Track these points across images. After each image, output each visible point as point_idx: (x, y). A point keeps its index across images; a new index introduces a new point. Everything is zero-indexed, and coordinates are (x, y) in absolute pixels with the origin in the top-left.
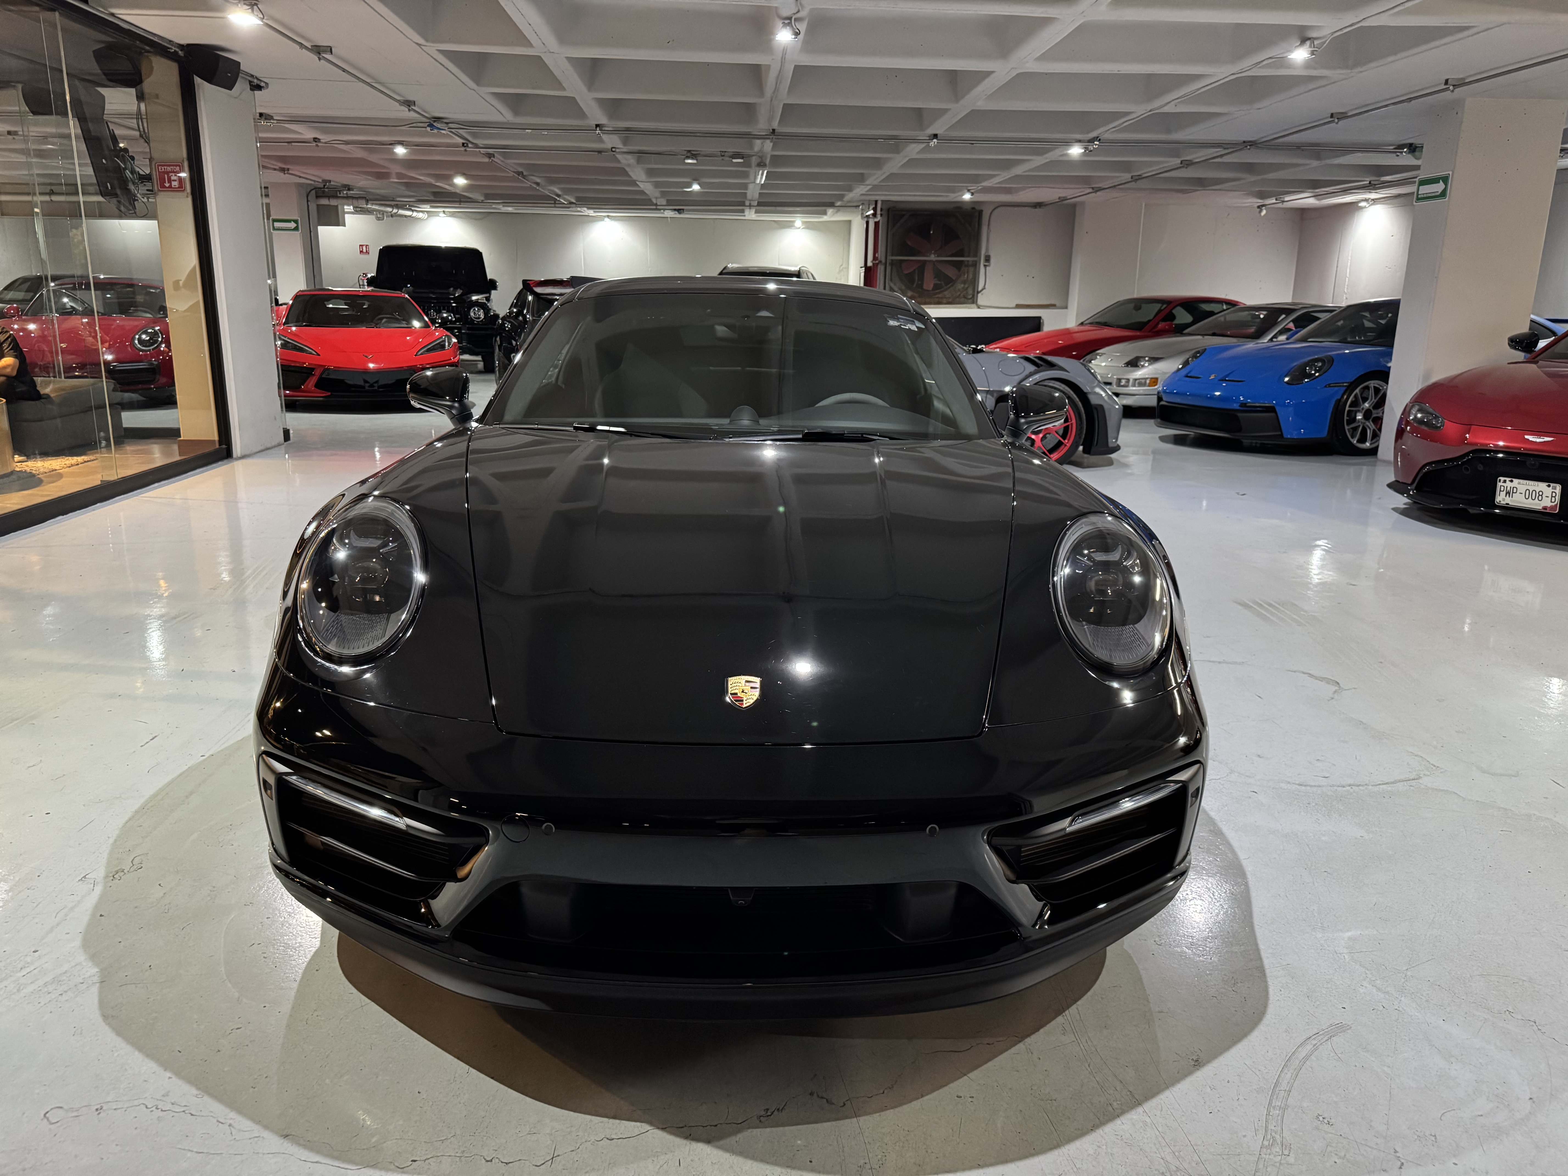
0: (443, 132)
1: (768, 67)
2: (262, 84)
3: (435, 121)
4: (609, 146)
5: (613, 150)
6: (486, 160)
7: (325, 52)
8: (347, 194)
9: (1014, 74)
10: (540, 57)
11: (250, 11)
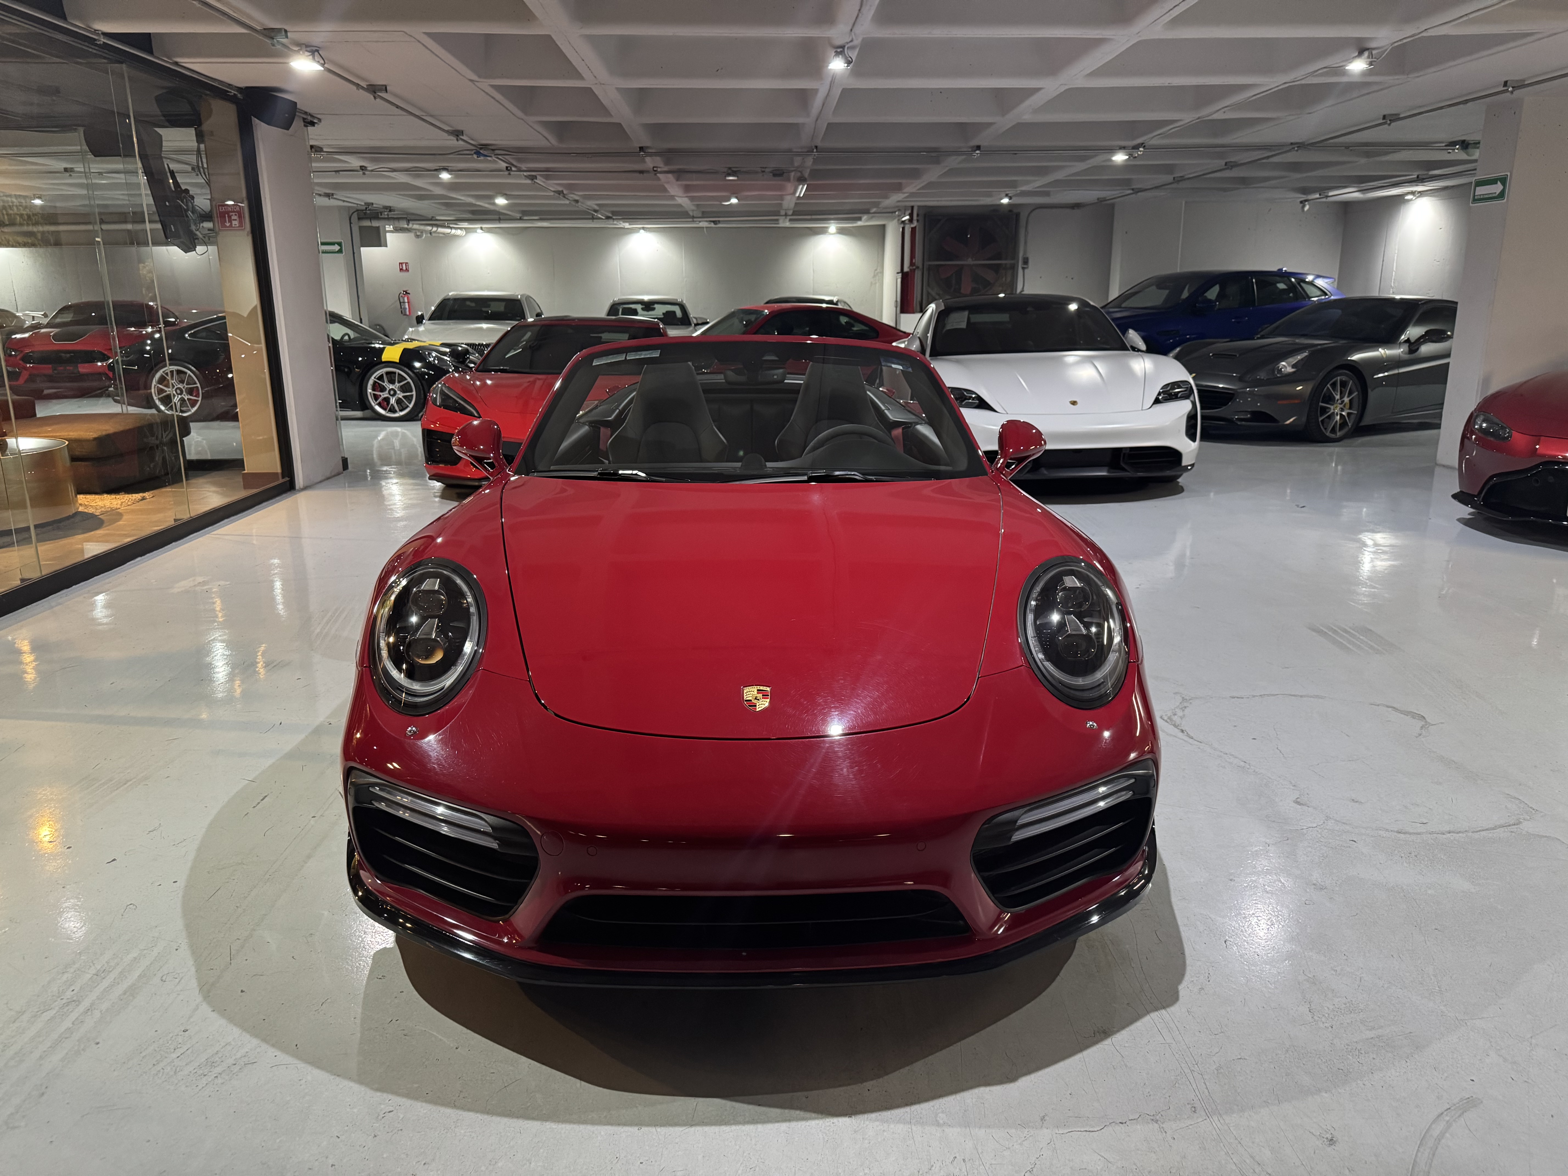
0: (489, 158)
1: (815, 91)
2: (315, 121)
3: (481, 149)
4: (651, 166)
5: (655, 169)
6: (529, 181)
7: (381, 90)
8: (388, 215)
9: (1063, 89)
10: (591, 88)
11: (311, 57)
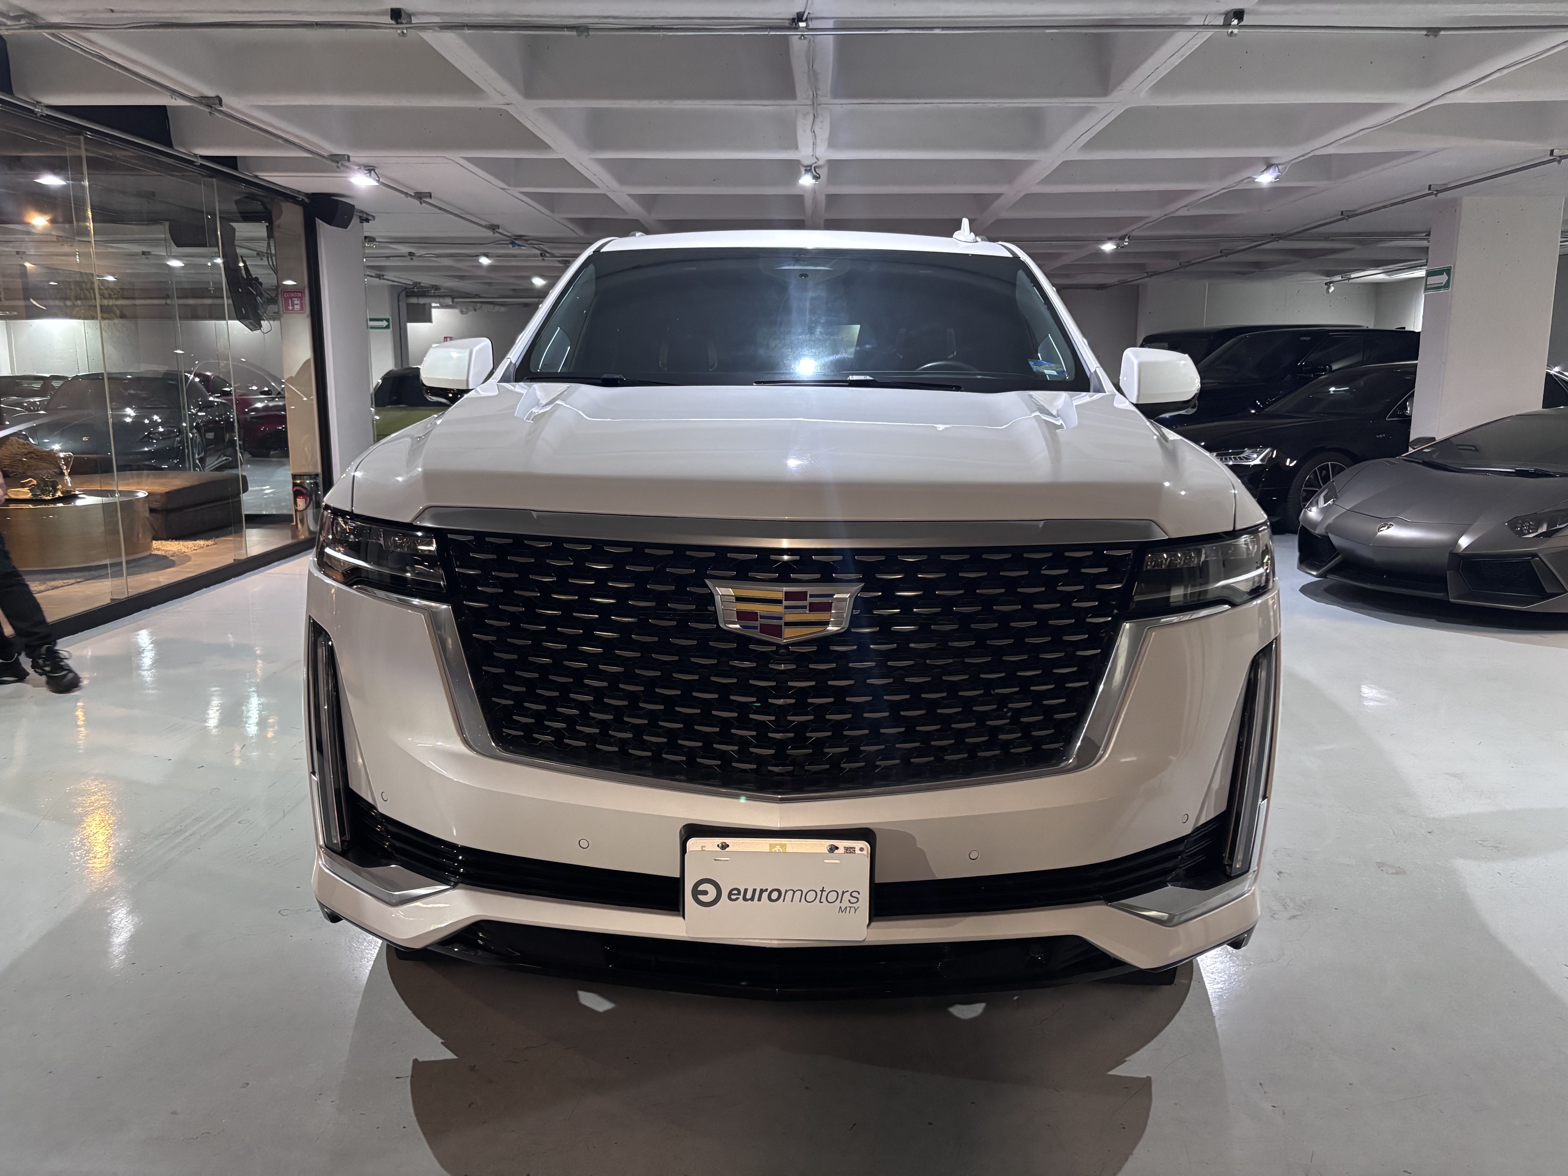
0: (523, 248)
2: (370, 218)
3: (516, 239)
6: (562, 265)
7: (426, 197)
8: (434, 293)
10: (605, 195)
11: (368, 175)
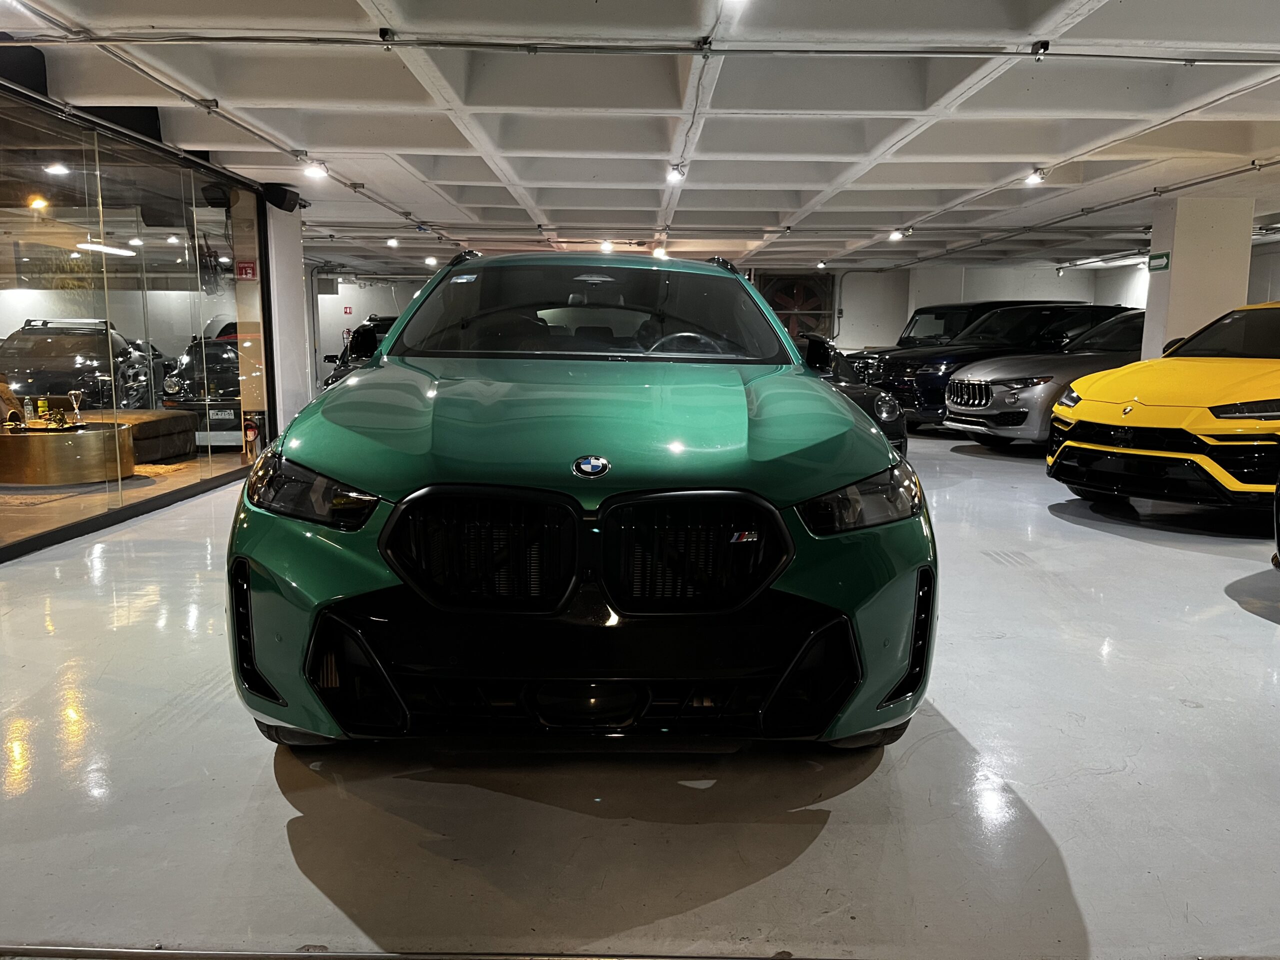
0: (428, 231)
1: (663, 191)
2: (308, 205)
3: (422, 225)
4: (547, 237)
5: (549, 240)
6: (454, 247)
9: (838, 191)
10: (505, 188)
11: (320, 167)
